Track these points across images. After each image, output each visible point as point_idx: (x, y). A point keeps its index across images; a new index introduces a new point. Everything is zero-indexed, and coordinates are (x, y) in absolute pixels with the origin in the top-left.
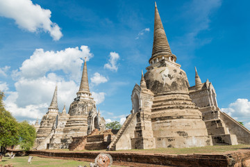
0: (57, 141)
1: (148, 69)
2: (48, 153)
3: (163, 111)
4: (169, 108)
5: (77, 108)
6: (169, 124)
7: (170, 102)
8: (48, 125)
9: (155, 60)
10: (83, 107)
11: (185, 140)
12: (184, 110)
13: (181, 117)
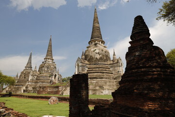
0: (30, 88)
1: (88, 48)
2: (24, 96)
3: (93, 74)
4: (96, 72)
5: (44, 69)
6: (95, 82)
7: (97, 69)
8: (25, 78)
9: (92, 43)
10: (48, 68)
11: (102, 91)
12: (104, 74)
13: (102, 78)
